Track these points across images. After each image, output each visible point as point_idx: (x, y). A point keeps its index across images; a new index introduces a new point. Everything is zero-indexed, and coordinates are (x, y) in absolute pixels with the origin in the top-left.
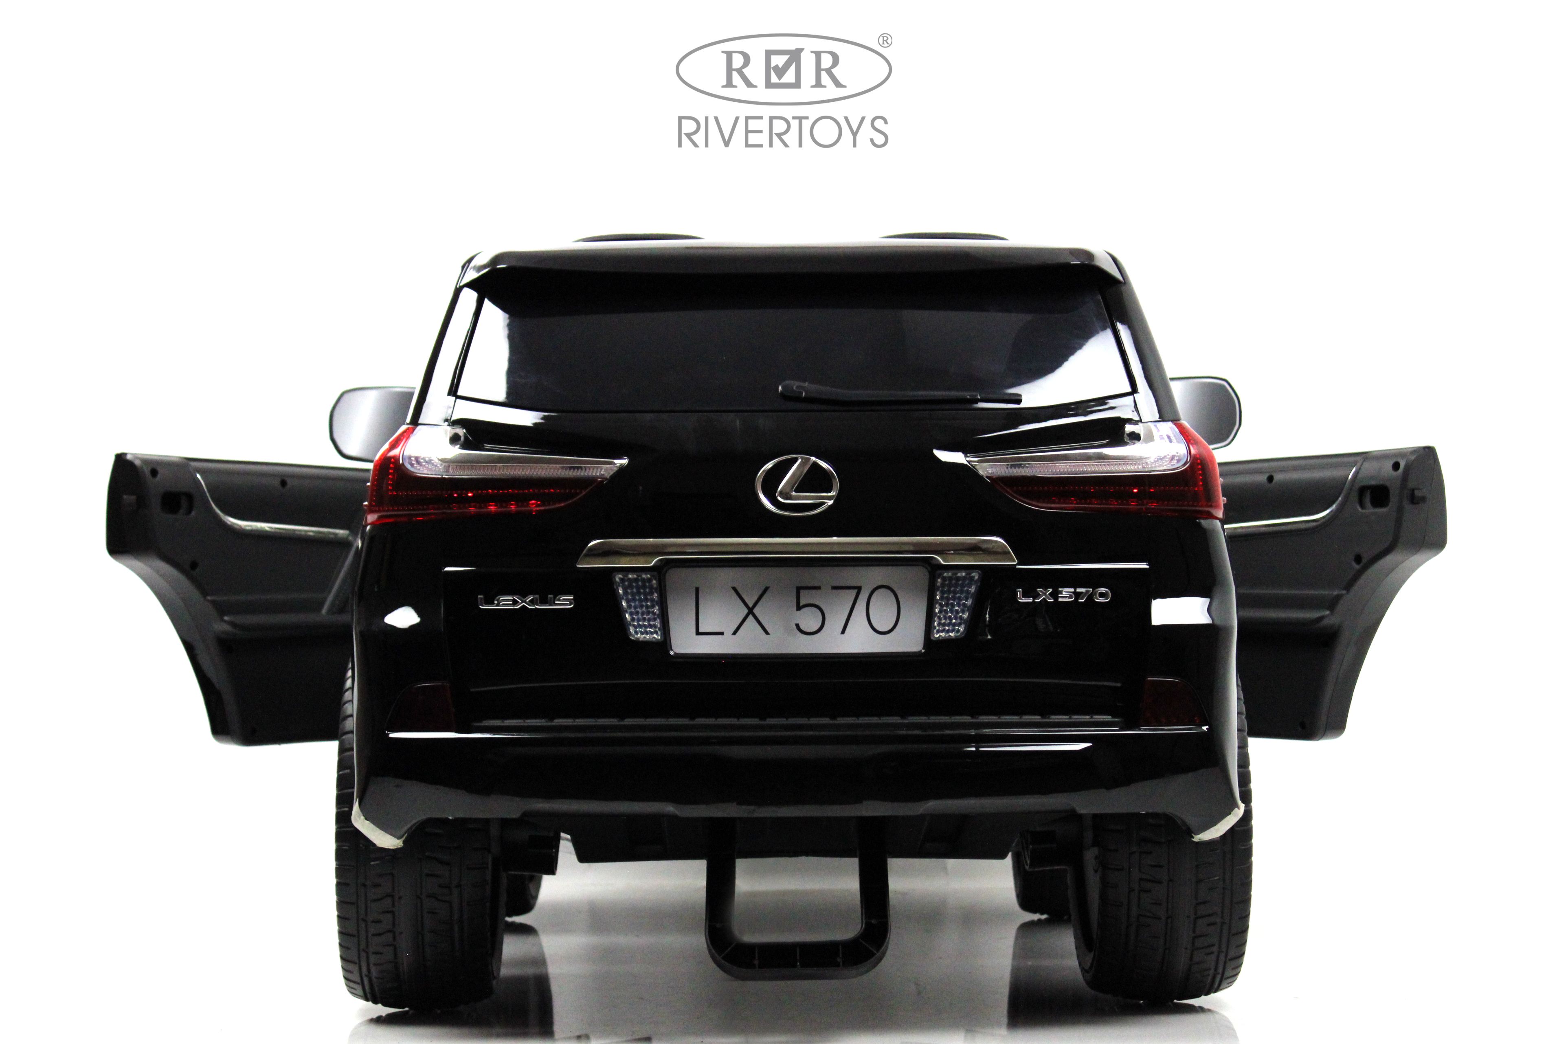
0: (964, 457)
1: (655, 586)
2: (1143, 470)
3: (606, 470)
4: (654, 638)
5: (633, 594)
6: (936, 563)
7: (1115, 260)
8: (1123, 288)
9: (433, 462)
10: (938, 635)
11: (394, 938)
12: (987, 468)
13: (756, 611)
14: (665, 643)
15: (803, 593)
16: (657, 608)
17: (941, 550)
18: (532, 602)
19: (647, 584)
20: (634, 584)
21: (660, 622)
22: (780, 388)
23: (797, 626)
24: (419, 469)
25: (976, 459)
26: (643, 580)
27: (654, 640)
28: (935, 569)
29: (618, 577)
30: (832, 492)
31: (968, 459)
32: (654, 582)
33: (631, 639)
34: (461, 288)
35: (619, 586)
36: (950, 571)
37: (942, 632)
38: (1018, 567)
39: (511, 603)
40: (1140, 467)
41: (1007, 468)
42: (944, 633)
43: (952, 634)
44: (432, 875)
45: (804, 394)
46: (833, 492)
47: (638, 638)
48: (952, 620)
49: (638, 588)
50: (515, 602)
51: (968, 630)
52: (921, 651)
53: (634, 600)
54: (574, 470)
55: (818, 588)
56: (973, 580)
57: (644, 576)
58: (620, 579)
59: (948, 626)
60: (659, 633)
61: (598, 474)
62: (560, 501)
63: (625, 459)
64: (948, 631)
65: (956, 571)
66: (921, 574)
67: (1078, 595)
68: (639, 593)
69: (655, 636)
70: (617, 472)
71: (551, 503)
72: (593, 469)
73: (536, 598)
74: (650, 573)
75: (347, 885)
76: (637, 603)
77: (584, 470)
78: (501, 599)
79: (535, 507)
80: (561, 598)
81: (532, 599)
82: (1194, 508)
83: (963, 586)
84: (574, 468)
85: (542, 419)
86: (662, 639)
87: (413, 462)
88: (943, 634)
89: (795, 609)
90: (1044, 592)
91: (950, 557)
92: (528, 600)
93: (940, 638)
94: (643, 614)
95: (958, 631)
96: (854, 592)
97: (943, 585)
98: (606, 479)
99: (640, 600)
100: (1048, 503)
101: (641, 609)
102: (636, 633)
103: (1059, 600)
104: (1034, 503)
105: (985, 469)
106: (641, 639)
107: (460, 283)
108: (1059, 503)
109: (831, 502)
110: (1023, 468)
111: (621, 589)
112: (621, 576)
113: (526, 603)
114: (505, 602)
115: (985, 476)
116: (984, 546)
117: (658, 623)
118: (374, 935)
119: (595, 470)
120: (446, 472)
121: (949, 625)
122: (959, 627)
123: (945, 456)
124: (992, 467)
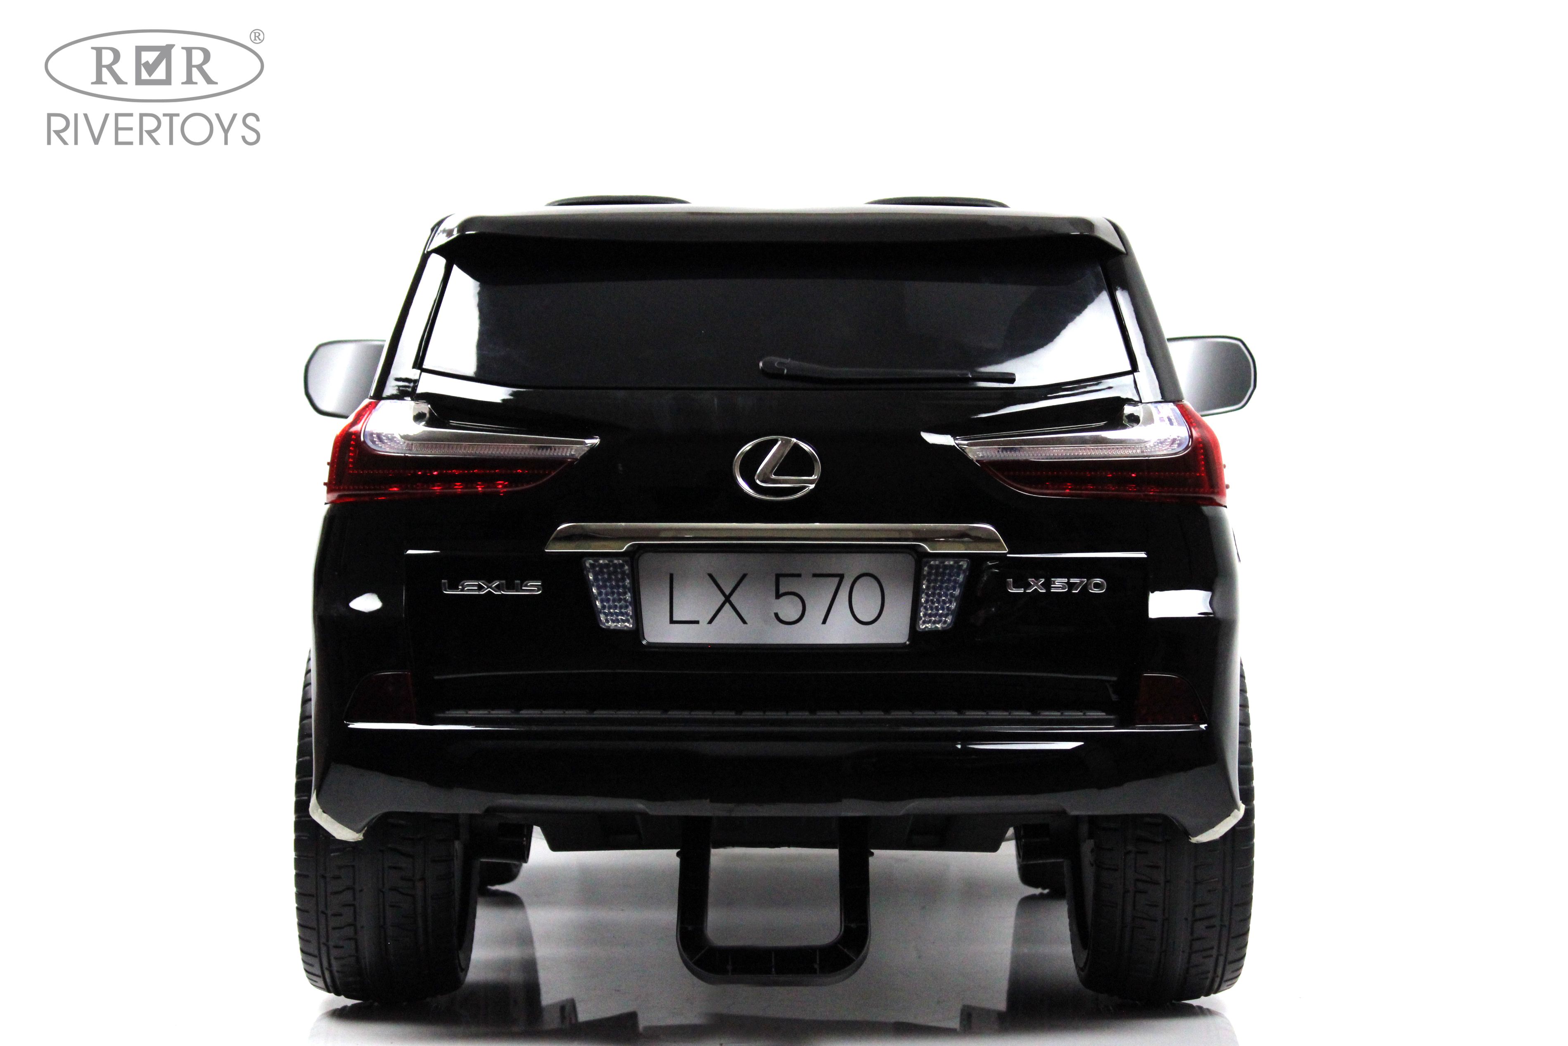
0: (953, 440)
1: (627, 572)
2: (1142, 454)
3: (576, 450)
4: (626, 626)
5: (604, 581)
6: (923, 550)
7: (1116, 228)
8: (1126, 260)
9: (395, 439)
10: (924, 626)
11: (356, 933)
12: (976, 452)
13: (732, 599)
14: (638, 631)
15: (782, 580)
16: (629, 594)
17: (929, 538)
18: (498, 588)
19: (619, 570)
20: (605, 570)
21: (632, 610)
22: (761, 364)
23: (776, 615)
24: (381, 447)
25: (966, 442)
26: (615, 566)
27: (626, 628)
28: (921, 557)
29: (588, 563)
30: (813, 476)
31: (957, 442)
32: (626, 567)
33: (601, 627)
34: (429, 253)
35: (589, 572)
36: (937, 559)
37: (928, 624)
38: (1008, 555)
39: (476, 588)
40: (1139, 451)
41: (998, 451)
42: (930, 624)
43: (939, 626)
44: (395, 868)
45: (785, 371)
46: (815, 476)
47: (609, 627)
48: (939, 611)
49: (609, 574)
50: (480, 588)
51: (955, 622)
52: (906, 643)
53: (605, 587)
54: (543, 449)
55: (799, 575)
56: (961, 569)
57: (616, 561)
58: (591, 564)
59: (934, 617)
60: (631, 621)
61: (568, 455)
62: (528, 483)
63: (597, 438)
64: (935, 622)
65: (943, 560)
66: (906, 562)
67: (1071, 586)
68: (609, 579)
69: (627, 624)
70: (588, 451)
71: (520, 485)
72: (563, 449)
73: (502, 584)
74: (622, 558)
75: (306, 876)
76: (609, 589)
77: (553, 450)
78: (465, 584)
79: (502, 488)
80: (529, 584)
81: (498, 584)
82: (1195, 495)
83: (950, 575)
84: (543, 448)
85: (511, 395)
86: (634, 628)
87: (375, 439)
88: (929, 626)
89: (774, 597)
90: (1035, 581)
91: (938, 545)
92: (493, 586)
93: (927, 629)
94: (614, 601)
95: (945, 622)
96: (837, 580)
97: (929, 574)
98: (576, 459)
99: (612, 587)
100: (1042, 488)
101: (612, 596)
102: (607, 621)
103: (1052, 591)
104: (1026, 489)
105: (974, 453)
106: (611, 628)
107: (428, 248)
108: (1053, 489)
109: (812, 486)
110: (1015, 452)
111: (592, 575)
112: (591, 561)
113: (492, 588)
114: (470, 588)
115: (975, 459)
116: (973, 534)
117: (630, 610)
118: (334, 929)
119: (565, 450)
120: (409, 450)
121: (935, 615)
122: (946, 618)
123: (932, 438)
124: (982, 450)
